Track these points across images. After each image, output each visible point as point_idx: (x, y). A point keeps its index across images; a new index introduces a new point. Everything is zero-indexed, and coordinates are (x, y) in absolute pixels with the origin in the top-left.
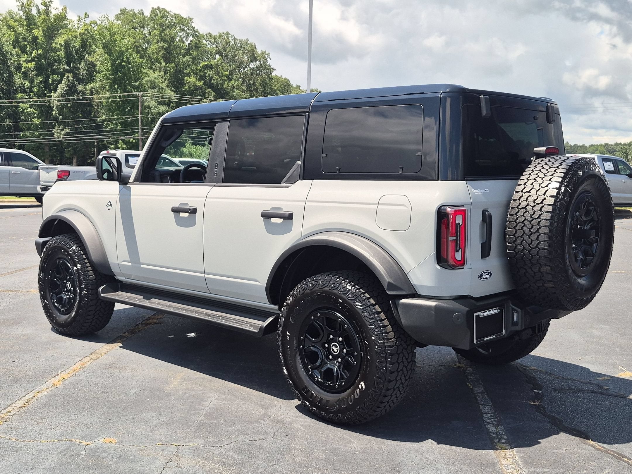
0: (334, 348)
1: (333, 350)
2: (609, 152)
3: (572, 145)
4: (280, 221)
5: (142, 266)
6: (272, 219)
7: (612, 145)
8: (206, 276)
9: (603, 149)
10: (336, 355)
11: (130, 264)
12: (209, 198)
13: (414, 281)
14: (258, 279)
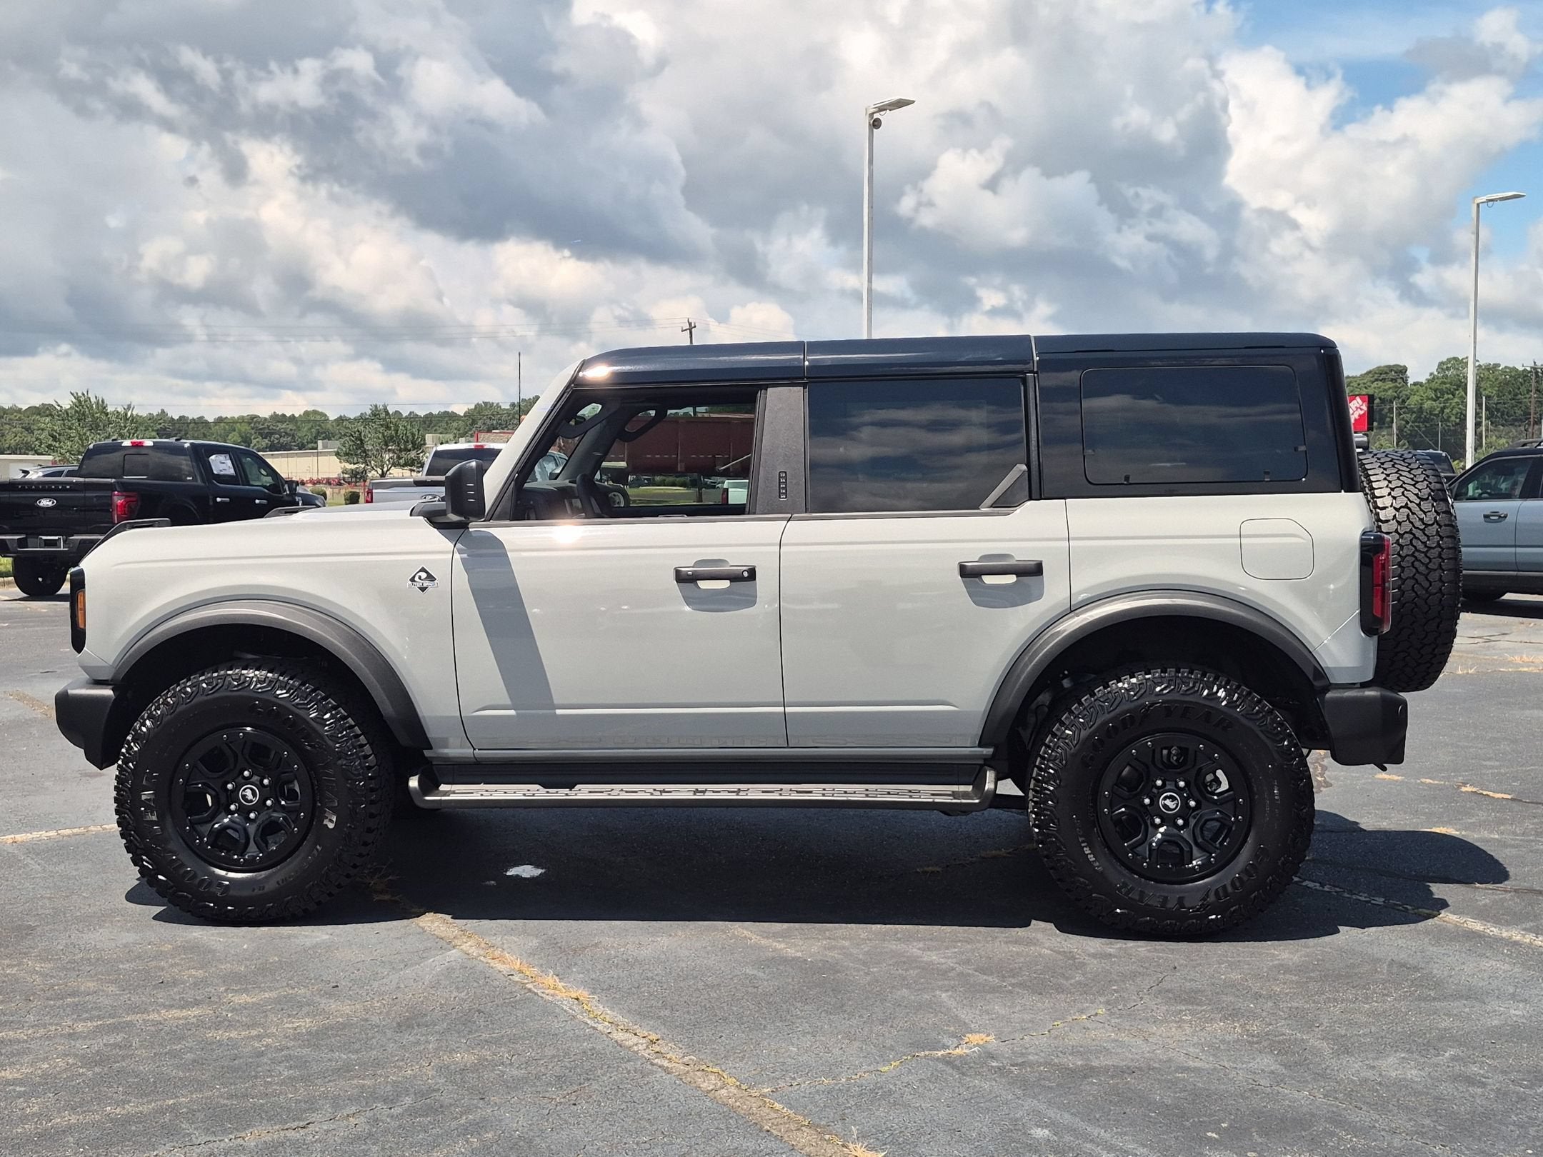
0: (1168, 802)
1: (1166, 807)
2: (261, 434)
3: (176, 417)
4: (1011, 579)
5: (559, 712)
6: (983, 577)
7: (266, 419)
8: (788, 710)
9: (248, 428)
10: (1173, 814)
11: (512, 712)
12: (786, 545)
13: (1327, 661)
14: (951, 701)
